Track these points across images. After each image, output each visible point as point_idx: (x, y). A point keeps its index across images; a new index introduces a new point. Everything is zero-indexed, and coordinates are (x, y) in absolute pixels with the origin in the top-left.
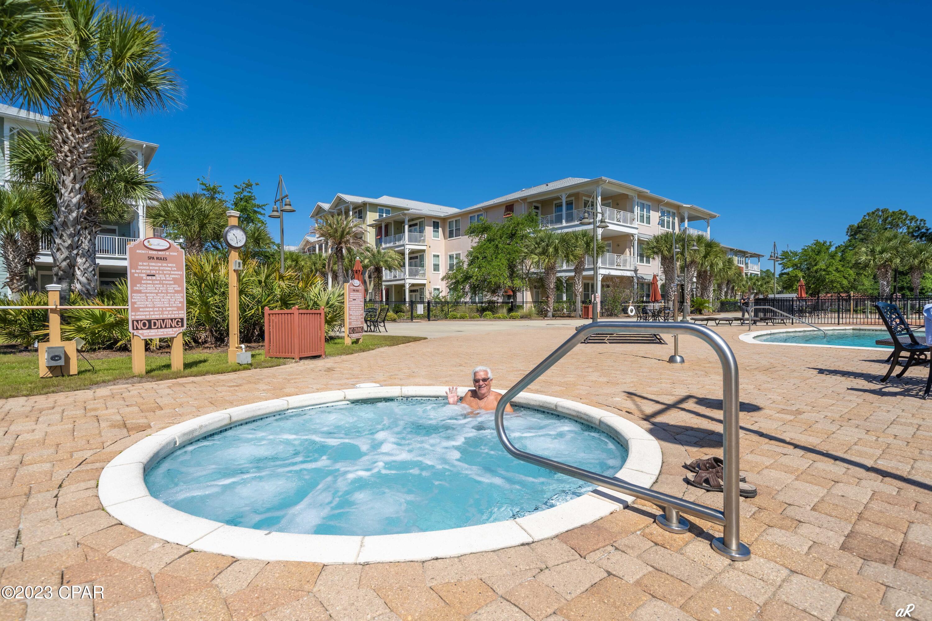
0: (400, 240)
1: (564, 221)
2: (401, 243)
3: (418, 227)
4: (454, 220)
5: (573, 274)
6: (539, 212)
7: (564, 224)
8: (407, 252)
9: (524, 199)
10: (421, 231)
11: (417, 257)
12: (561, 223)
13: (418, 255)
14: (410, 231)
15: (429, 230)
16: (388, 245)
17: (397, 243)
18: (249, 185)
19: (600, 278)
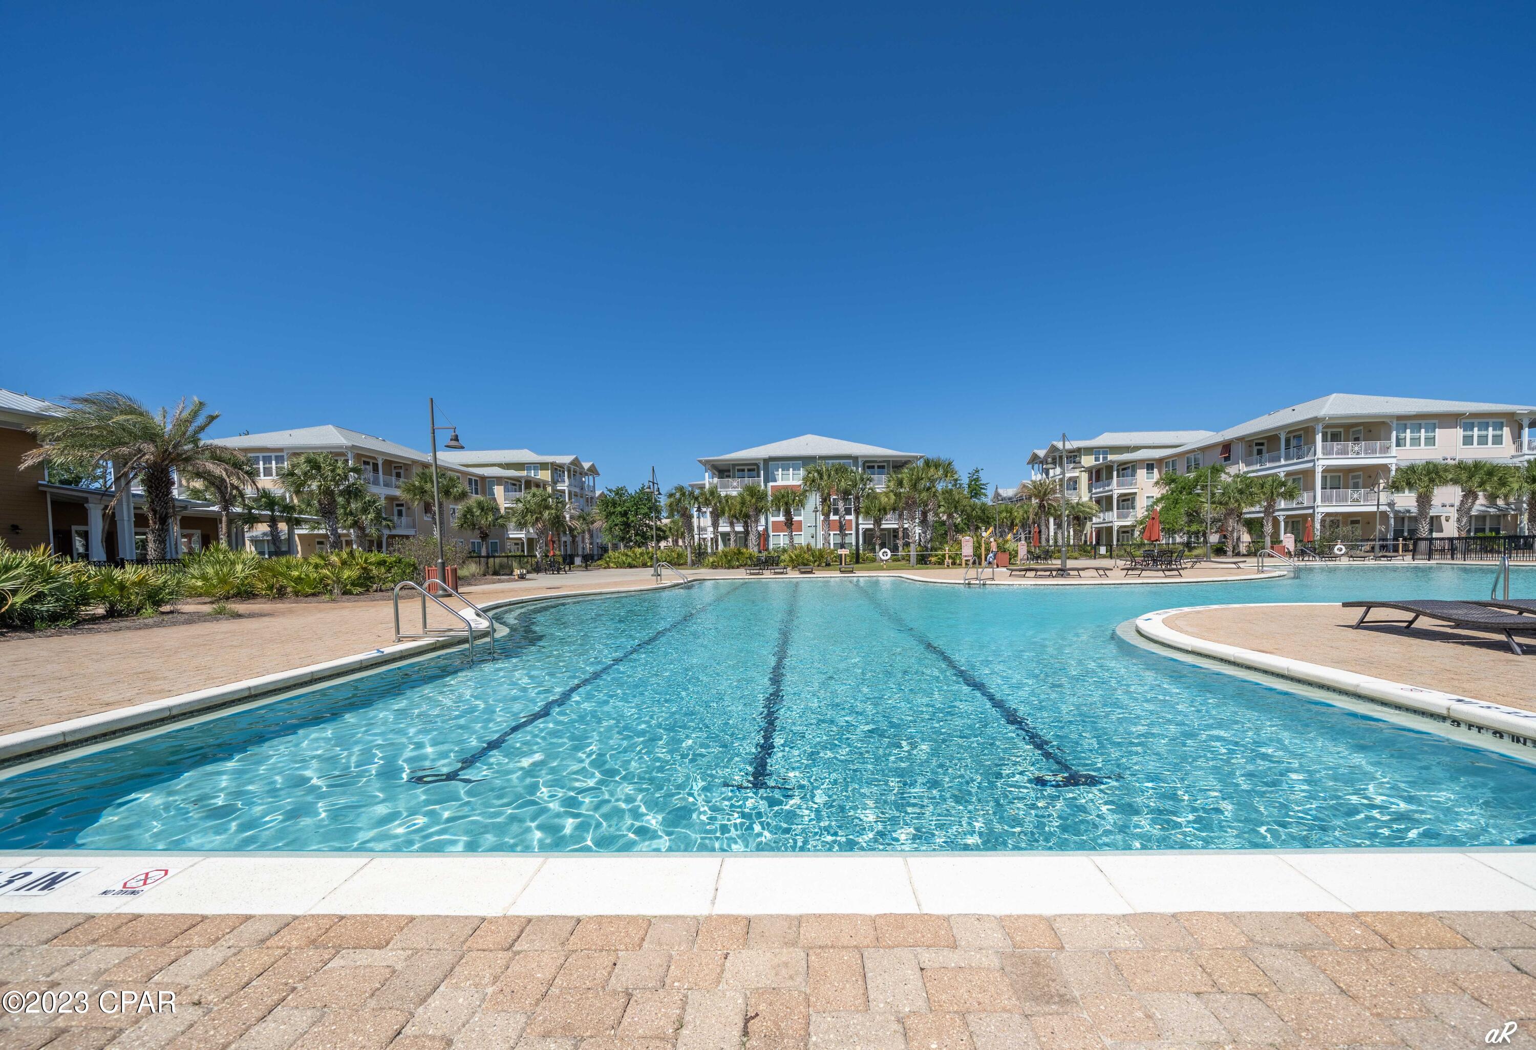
0: (1108, 485)
1: (1282, 460)
2: (1110, 488)
3: (1130, 471)
4: (1171, 460)
5: (1262, 515)
6: (1264, 448)
7: (1283, 462)
8: (1115, 497)
9: (1241, 439)
10: (1133, 474)
11: (1128, 500)
12: (1280, 460)
13: (1130, 497)
14: (1118, 476)
15: (1141, 473)
16: (1098, 490)
17: (1107, 488)
18: (977, 471)
19: (1318, 517)
